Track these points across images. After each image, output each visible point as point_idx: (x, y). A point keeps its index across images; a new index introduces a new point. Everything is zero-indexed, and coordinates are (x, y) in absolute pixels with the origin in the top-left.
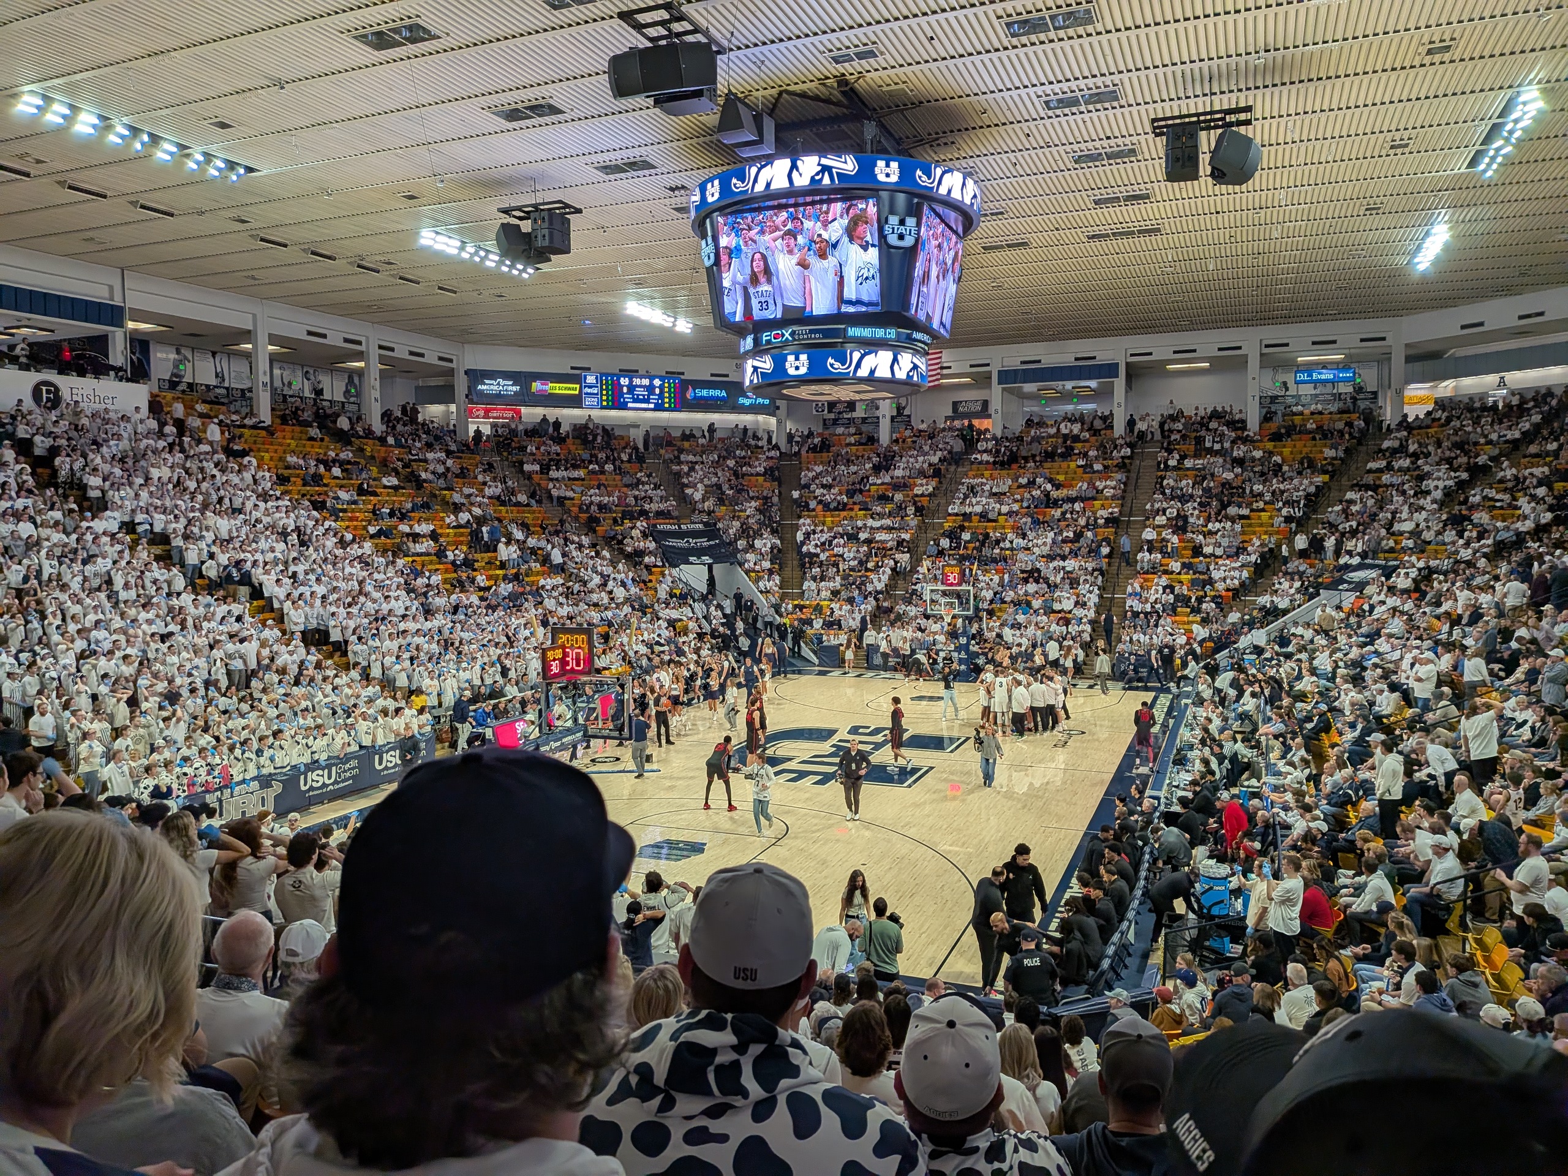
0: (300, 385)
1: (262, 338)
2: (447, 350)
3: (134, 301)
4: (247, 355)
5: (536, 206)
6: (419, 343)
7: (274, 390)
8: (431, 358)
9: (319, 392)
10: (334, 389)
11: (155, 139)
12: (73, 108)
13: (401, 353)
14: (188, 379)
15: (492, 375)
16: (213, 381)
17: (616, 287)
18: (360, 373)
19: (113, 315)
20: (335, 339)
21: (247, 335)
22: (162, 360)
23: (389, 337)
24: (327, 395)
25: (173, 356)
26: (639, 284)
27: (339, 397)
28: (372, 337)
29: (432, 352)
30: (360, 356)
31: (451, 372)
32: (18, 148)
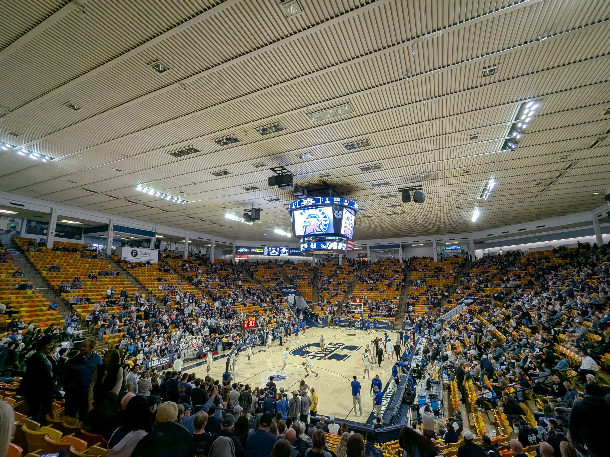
0: (196, 250)
1: (187, 239)
2: (231, 241)
3: (158, 231)
4: (183, 243)
5: (252, 209)
6: (225, 240)
7: (189, 252)
8: (227, 244)
9: (200, 252)
10: (203, 251)
11: (166, 195)
12: (149, 189)
13: (220, 242)
14: (169, 249)
15: (242, 247)
16: (175, 249)
17: (273, 227)
18: (210, 247)
19: (153, 234)
20: (205, 239)
21: (184, 239)
22: (163, 244)
23: (217, 238)
24: (202, 253)
25: (166, 243)
26: (278, 226)
27: (205, 253)
28: (213, 238)
29: (228, 242)
30: (210, 243)
31: (232, 247)
32: (136, 198)
